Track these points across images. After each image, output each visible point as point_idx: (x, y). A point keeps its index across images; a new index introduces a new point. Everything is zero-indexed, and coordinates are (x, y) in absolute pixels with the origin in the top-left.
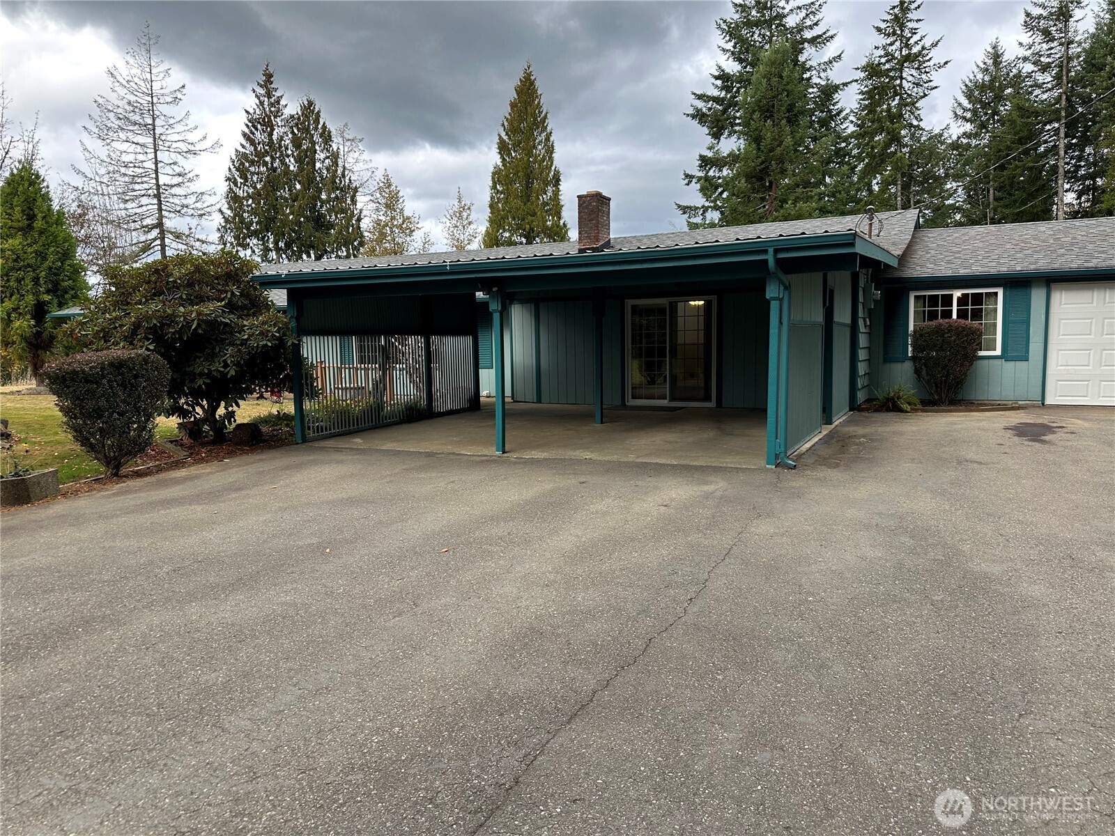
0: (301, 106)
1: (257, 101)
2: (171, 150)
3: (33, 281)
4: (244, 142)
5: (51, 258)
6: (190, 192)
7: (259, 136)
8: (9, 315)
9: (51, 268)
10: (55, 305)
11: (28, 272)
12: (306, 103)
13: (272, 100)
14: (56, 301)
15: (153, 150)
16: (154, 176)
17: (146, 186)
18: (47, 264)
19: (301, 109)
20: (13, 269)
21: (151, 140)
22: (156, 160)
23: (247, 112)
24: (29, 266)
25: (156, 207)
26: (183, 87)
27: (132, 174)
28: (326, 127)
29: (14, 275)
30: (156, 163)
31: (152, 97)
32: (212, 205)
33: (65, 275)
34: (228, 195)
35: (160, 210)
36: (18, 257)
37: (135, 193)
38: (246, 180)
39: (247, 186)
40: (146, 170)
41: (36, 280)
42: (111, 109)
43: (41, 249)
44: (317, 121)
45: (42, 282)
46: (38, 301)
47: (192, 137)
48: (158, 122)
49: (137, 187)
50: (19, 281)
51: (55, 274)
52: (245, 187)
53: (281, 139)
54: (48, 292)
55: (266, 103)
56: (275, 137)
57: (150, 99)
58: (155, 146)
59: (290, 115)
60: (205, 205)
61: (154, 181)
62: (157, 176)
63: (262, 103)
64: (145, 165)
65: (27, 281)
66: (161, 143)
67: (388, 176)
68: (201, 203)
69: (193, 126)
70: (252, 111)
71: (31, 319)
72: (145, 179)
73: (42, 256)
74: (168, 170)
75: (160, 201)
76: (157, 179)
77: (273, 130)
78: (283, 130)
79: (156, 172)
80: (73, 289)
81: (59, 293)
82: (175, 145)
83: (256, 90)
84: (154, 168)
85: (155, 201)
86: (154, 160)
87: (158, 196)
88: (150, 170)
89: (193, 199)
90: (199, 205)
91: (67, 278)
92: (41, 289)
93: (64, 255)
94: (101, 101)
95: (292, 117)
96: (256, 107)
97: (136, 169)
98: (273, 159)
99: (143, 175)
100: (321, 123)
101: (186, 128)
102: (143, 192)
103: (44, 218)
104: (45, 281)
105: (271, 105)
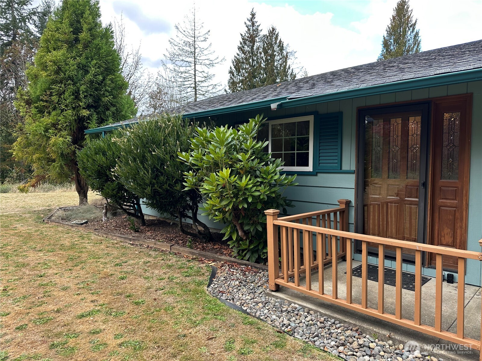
0: (269, 31)
1: (246, 29)
2: (202, 64)
3: (73, 94)
4: (238, 52)
5: (93, 70)
6: (210, 84)
7: (246, 48)
8: (46, 130)
9: (91, 82)
10: (94, 122)
11: (69, 84)
12: (271, 29)
13: (254, 28)
14: (95, 117)
15: (194, 65)
16: (194, 77)
17: (190, 82)
18: (89, 77)
19: (269, 33)
20: (54, 82)
21: (193, 60)
22: (195, 70)
23: (241, 35)
24: (70, 78)
25: (194, 93)
26: (209, 31)
27: (184, 76)
28: (281, 42)
29: (56, 87)
30: (195, 71)
31: (195, 38)
32: (220, 90)
33: (106, 90)
34: (229, 82)
35: (196, 94)
36: (60, 69)
37: (185, 86)
38: (239, 72)
39: (239, 76)
40: (190, 74)
41: (76, 95)
42: (176, 45)
43: (84, 62)
44: (276, 38)
45: (82, 96)
46: (78, 117)
47: (212, 57)
48: (196, 51)
49: (186, 83)
50: (60, 94)
51: (96, 89)
52: (238, 76)
53: (258, 49)
54: (88, 107)
55: (251, 29)
56: (255, 48)
57: (193, 39)
58: (195, 63)
59: (264, 35)
60: (217, 91)
61: (194, 80)
62: (195, 77)
63: (249, 30)
64: (190, 72)
65: (67, 94)
66: (198, 61)
67: (306, 72)
68: (215, 89)
69: (213, 51)
70: (244, 35)
71: (68, 135)
72: (190, 79)
73: (84, 68)
74: (200, 75)
75: (196, 90)
76: (195, 79)
77: (254, 44)
78: (259, 44)
79: (195, 75)
80: (114, 106)
81: (101, 109)
82: (204, 62)
83: (246, 22)
84: (194, 74)
85: (194, 90)
86: (194, 69)
87: (195, 88)
88: (192, 74)
89: (211, 87)
90: (214, 91)
91: (108, 94)
92: (80, 104)
93: (107, 69)
94: (172, 41)
95: (264, 36)
96: (246, 33)
97: (186, 74)
98: (253, 60)
99: (189, 77)
100: (279, 40)
101: (209, 52)
102: (188, 86)
103: (90, 30)
104: (85, 96)
105: (254, 31)
